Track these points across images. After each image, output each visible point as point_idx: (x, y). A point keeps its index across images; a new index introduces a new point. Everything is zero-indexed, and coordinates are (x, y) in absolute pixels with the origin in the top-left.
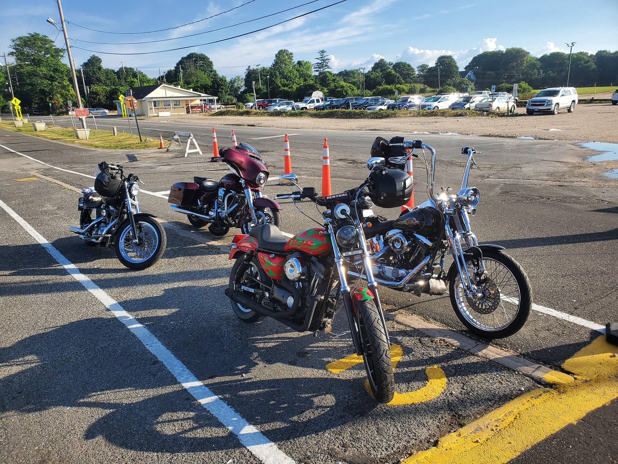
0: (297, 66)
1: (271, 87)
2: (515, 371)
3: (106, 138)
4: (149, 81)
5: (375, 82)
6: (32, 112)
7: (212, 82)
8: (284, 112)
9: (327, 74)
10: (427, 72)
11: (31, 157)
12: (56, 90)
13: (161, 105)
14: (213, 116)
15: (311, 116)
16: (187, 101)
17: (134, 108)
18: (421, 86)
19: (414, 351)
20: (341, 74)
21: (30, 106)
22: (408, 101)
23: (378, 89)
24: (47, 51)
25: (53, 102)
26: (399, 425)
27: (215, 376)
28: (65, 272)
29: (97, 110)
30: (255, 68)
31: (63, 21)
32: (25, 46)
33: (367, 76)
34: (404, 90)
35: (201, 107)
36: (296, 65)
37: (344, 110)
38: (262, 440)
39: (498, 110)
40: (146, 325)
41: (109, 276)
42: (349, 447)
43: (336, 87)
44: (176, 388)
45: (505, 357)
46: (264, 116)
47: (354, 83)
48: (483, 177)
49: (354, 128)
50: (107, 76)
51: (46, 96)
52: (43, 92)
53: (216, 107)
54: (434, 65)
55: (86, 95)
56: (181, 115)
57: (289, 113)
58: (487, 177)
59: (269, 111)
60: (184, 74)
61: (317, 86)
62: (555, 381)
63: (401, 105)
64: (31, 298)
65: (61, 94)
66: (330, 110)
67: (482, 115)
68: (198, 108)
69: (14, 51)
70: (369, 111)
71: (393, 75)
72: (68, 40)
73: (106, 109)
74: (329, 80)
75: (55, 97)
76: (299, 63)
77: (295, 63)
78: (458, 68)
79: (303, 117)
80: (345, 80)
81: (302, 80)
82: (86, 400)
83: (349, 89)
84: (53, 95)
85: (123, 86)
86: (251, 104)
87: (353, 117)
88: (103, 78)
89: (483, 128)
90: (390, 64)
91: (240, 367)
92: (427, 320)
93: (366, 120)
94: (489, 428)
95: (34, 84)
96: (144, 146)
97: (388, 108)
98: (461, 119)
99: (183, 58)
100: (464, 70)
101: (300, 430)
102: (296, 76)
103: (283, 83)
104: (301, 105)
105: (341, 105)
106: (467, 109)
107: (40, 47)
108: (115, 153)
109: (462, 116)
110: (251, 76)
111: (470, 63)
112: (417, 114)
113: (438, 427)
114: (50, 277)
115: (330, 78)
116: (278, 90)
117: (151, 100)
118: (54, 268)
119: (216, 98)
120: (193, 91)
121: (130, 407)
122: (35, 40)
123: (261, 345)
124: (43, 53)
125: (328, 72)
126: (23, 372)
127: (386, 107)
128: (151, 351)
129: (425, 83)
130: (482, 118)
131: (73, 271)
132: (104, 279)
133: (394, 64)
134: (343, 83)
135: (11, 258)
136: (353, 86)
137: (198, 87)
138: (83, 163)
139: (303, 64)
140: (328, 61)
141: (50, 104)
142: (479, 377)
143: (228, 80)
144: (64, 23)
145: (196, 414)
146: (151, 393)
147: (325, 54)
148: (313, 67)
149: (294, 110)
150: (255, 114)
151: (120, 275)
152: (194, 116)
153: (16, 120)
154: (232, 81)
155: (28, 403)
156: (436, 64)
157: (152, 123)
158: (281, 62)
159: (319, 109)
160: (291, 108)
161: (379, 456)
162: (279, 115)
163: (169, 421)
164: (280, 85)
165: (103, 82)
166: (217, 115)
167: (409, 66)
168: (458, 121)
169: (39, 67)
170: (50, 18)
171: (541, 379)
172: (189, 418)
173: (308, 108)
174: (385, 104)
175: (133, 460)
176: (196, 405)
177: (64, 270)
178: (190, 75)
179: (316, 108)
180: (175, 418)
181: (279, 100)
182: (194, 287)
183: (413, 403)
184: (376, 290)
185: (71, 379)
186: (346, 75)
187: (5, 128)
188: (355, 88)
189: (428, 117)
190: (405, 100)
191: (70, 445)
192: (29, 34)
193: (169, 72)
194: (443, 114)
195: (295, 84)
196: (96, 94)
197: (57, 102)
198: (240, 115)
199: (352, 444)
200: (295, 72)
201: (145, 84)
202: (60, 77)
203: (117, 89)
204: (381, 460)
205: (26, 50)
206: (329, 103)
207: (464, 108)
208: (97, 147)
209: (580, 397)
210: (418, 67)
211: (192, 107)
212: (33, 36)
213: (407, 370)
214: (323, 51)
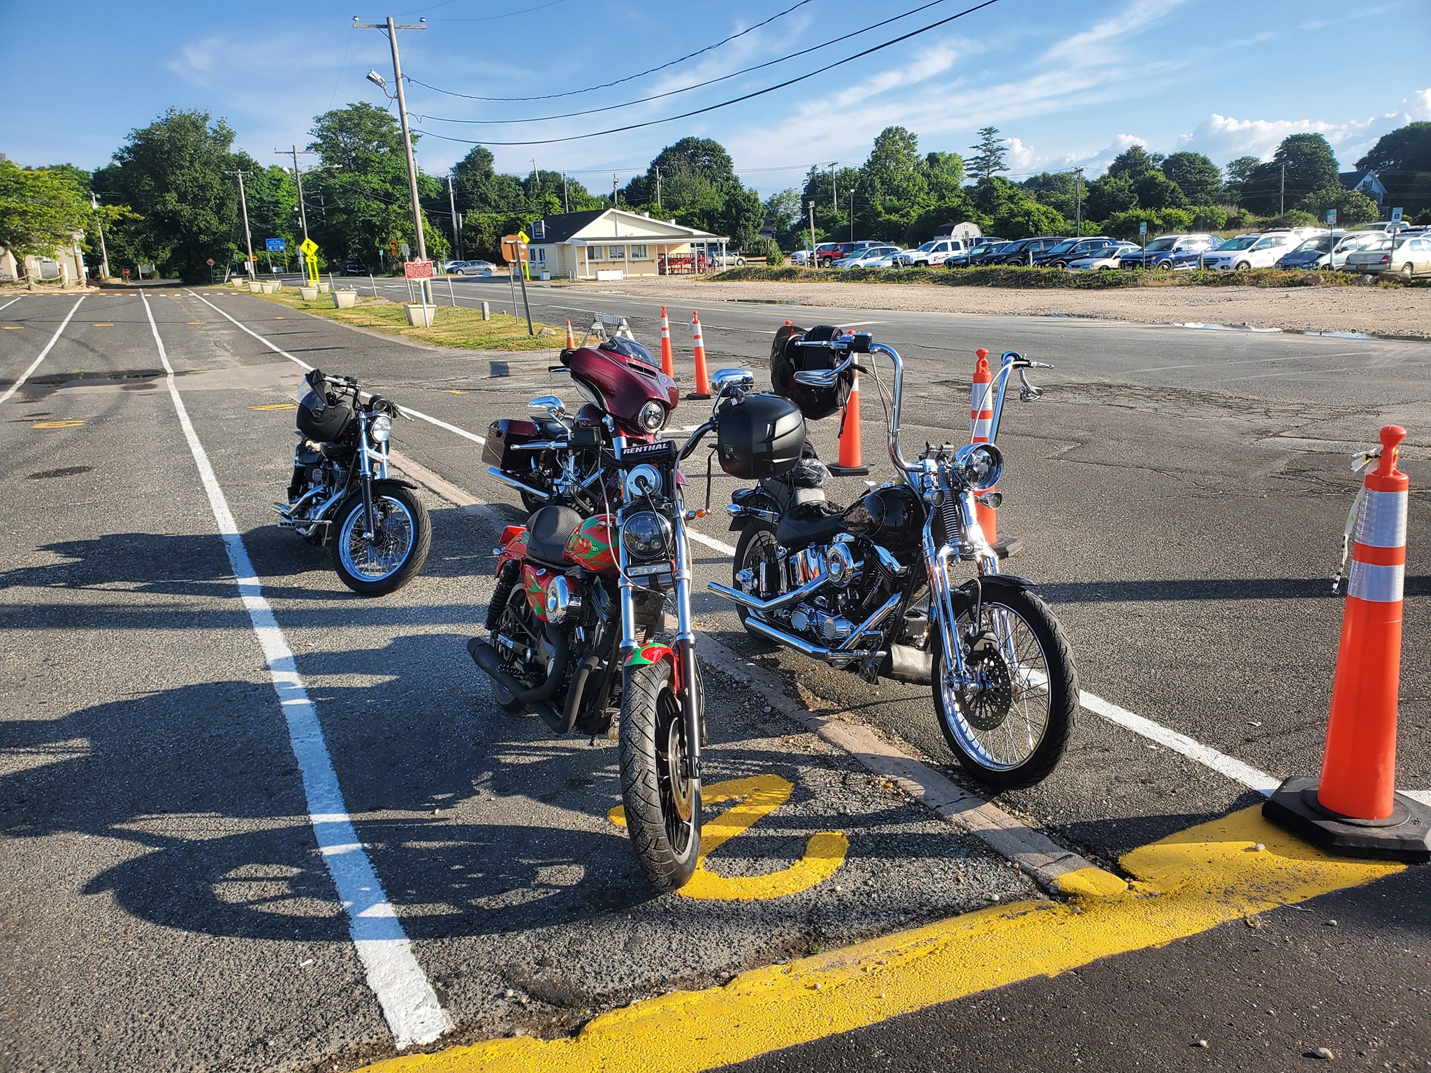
0: (926, 166)
1: (859, 214)
2: (1007, 860)
3: (462, 326)
4: (588, 201)
5: (1114, 202)
6: (346, 269)
7: (727, 203)
8: (873, 272)
9: (995, 183)
10: (1251, 176)
11: (305, 361)
12: (394, 221)
13: (606, 256)
14: (714, 281)
15: (934, 282)
16: (661, 246)
17: (519, 261)
18: (1233, 211)
19: (816, 798)
20: (1032, 182)
21: (344, 256)
22: (1174, 248)
23: (1115, 219)
24: (383, 139)
25: (387, 247)
26: (678, 936)
27: (380, 808)
28: (234, 591)
29: (473, 264)
30: (827, 170)
31: (399, 76)
32: (341, 131)
33: (1093, 188)
34: (1181, 222)
35: (690, 261)
36: (922, 163)
37: (1013, 267)
38: (391, 932)
39: (1407, 271)
40: (318, 702)
41: (311, 604)
42: (550, 966)
43: (1012, 214)
44: (296, 821)
45: (1008, 830)
46: (827, 280)
47: (1059, 206)
48: (1264, 433)
49: (1022, 309)
50: (502, 190)
51: (373, 235)
52: (369, 227)
53: (725, 260)
54: (1272, 160)
55: (456, 233)
56: (645, 278)
57: (883, 274)
58: (1275, 435)
59: (839, 269)
60: (666, 186)
61: (967, 211)
62: (1078, 887)
63: (1154, 258)
64: (147, 635)
65: (402, 230)
66: (979, 268)
67: (1360, 282)
68: (686, 263)
69: (319, 141)
70: (1073, 272)
71: (1160, 184)
72: (406, 117)
73: (492, 262)
74: (998, 196)
75: (392, 237)
76: (933, 159)
77: (921, 159)
78: (1335, 164)
79: (915, 284)
80: (1039, 199)
81: (934, 196)
82: (125, 826)
83: (1043, 218)
84: (387, 234)
85: (533, 212)
86: (805, 254)
87: (1033, 285)
88: (493, 196)
89: (1342, 316)
90: (1156, 158)
91: (440, 797)
92: (889, 738)
93: (1062, 291)
94: (861, 966)
95: (353, 211)
96: (534, 345)
97: (1122, 263)
98: (1295, 293)
99: (666, 150)
100: (1354, 170)
101: (476, 922)
102: (921, 189)
103: (888, 204)
104: (915, 255)
105: (1008, 257)
106: (1324, 267)
107: (371, 132)
108: (469, 359)
109: (1306, 285)
110: (817, 188)
111: (1371, 153)
112: (1192, 280)
113: (758, 952)
114: (201, 599)
115: (1003, 192)
116: (874, 220)
117: (582, 243)
118: (219, 582)
119: (725, 240)
120: (677, 223)
121: (193, 848)
122: (361, 118)
123: (509, 759)
124: (375, 144)
125: (998, 178)
126: (49, 767)
127: (1118, 260)
128: (295, 751)
129: (1240, 205)
130: (1360, 289)
131: (251, 591)
132: (297, 609)
133: (1167, 157)
134: (1031, 205)
135: (154, 559)
136: (1055, 212)
137: (693, 214)
138: (396, 377)
139: (942, 159)
140: (1001, 152)
141: (381, 253)
142: (916, 866)
143: (763, 198)
144: (401, 81)
145: (302, 873)
146: (247, 825)
147: (995, 137)
148: (965, 167)
149: (897, 267)
150: (806, 277)
151: (331, 604)
152: (674, 280)
153: (307, 286)
154: (773, 201)
155: (24, 821)
156: (1277, 155)
157: (578, 295)
158: (887, 157)
159: (955, 265)
160: (890, 263)
161: (598, 991)
162: (861, 279)
163: (245, 879)
164: (880, 208)
165: (493, 203)
166: (723, 280)
167: (1205, 161)
168: (1287, 296)
169: (365, 174)
170: (373, 72)
171: (1051, 881)
172: (285, 878)
173: (930, 263)
174: (1116, 254)
175: (140, 939)
176: (313, 855)
177: (236, 587)
178: (681, 187)
179: (949, 263)
180: (260, 875)
181: (871, 245)
182: (456, 636)
183: (737, 900)
184: (691, 650)
185: (122, 786)
186: (1042, 185)
187: (280, 302)
188: (1060, 217)
189: (1217, 286)
190: (1168, 246)
191: (50, 901)
192: (351, 105)
193: (636, 182)
194: (1258, 279)
195: (916, 207)
196: (476, 229)
197: (393, 247)
198: (771, 280)
199: (558, 961)
200: (919, 178)
201: (579, 209)
202: (403, 195)
203: (519, 219)
204: (597, 997)
205: (344, 140)
206: (982, 251)
207: (1317, 264)
208: (440, 344)
209: (1108, 925)
210: (1230, 165)
211: (672, 261)
212: (357, 109)
213: (775, 834)
214: (991, 129)
